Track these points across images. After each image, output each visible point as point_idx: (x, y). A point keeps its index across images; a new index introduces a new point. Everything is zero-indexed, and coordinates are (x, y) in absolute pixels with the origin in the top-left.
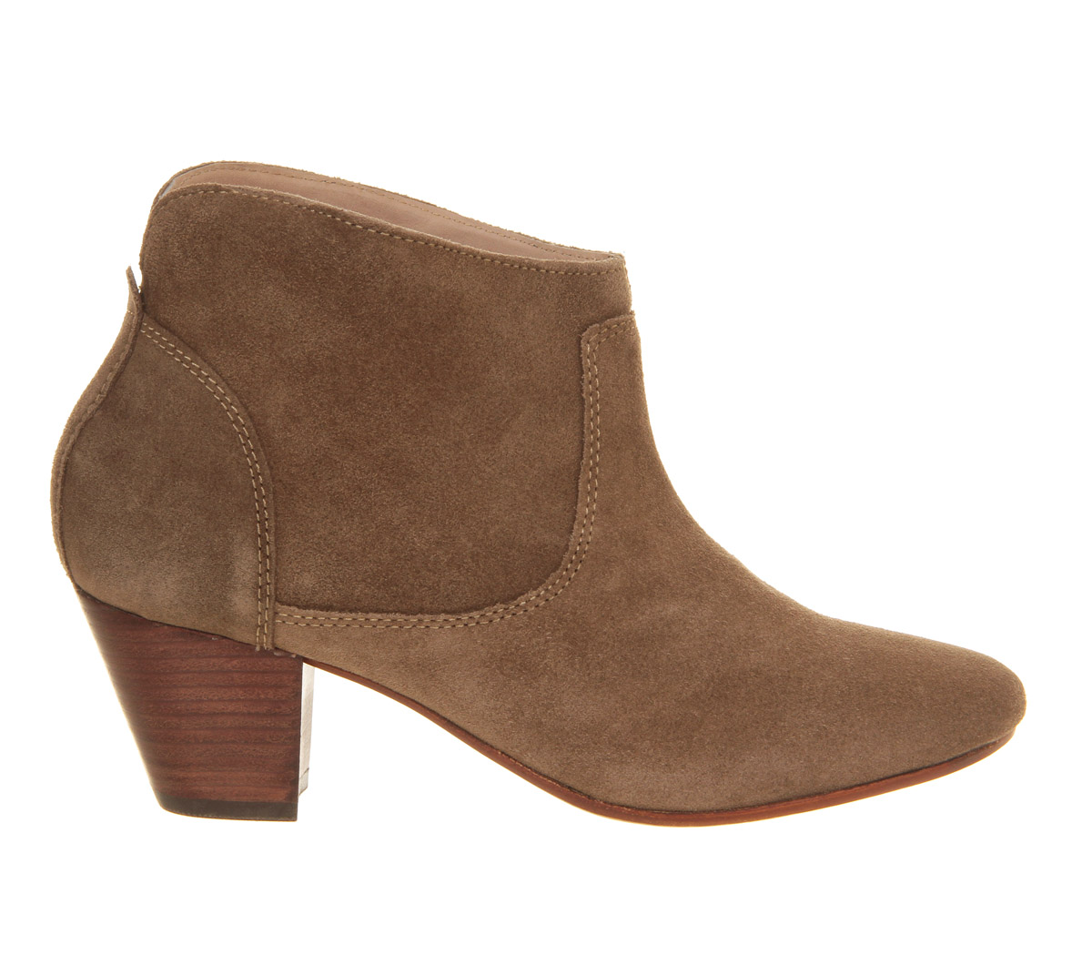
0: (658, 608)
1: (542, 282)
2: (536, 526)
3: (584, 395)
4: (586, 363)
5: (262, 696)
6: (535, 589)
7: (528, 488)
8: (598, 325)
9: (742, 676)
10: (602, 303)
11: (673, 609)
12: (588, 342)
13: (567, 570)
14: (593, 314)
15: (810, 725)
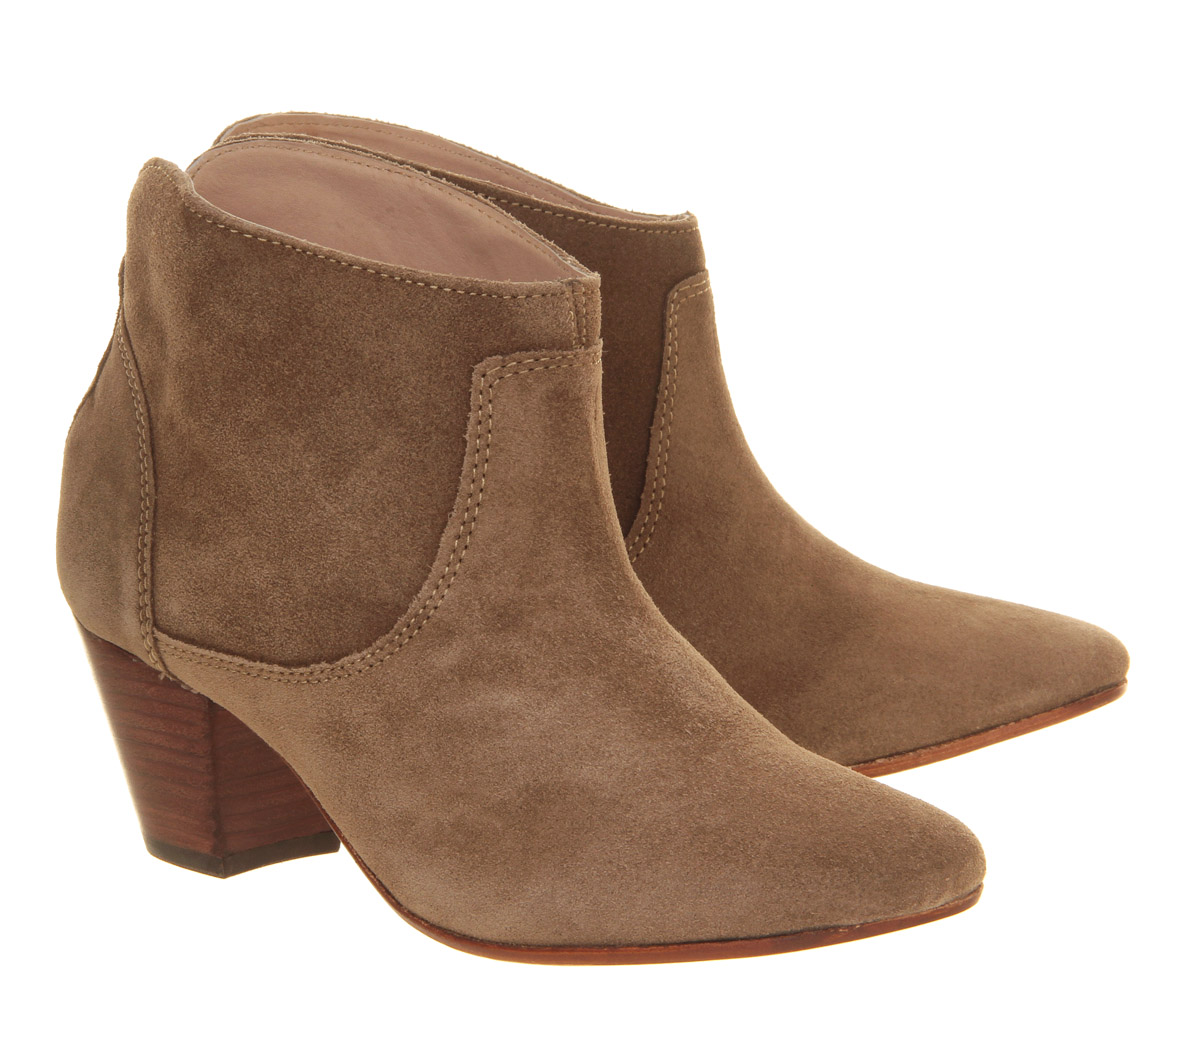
0: (496, 696)
1: (429, 300)
2: (381, 580)
3: (467, 437)
4: (478, 399)
5: (179, 732)
6: (359, 652)
7: (377, 535)
8: (500, 357)
9: (562, 791)
10: (513, 333)
11: (510, 699)
12: (484, 376)
13: (400, 634)
14: (498, 343)
15: (610, 862)
